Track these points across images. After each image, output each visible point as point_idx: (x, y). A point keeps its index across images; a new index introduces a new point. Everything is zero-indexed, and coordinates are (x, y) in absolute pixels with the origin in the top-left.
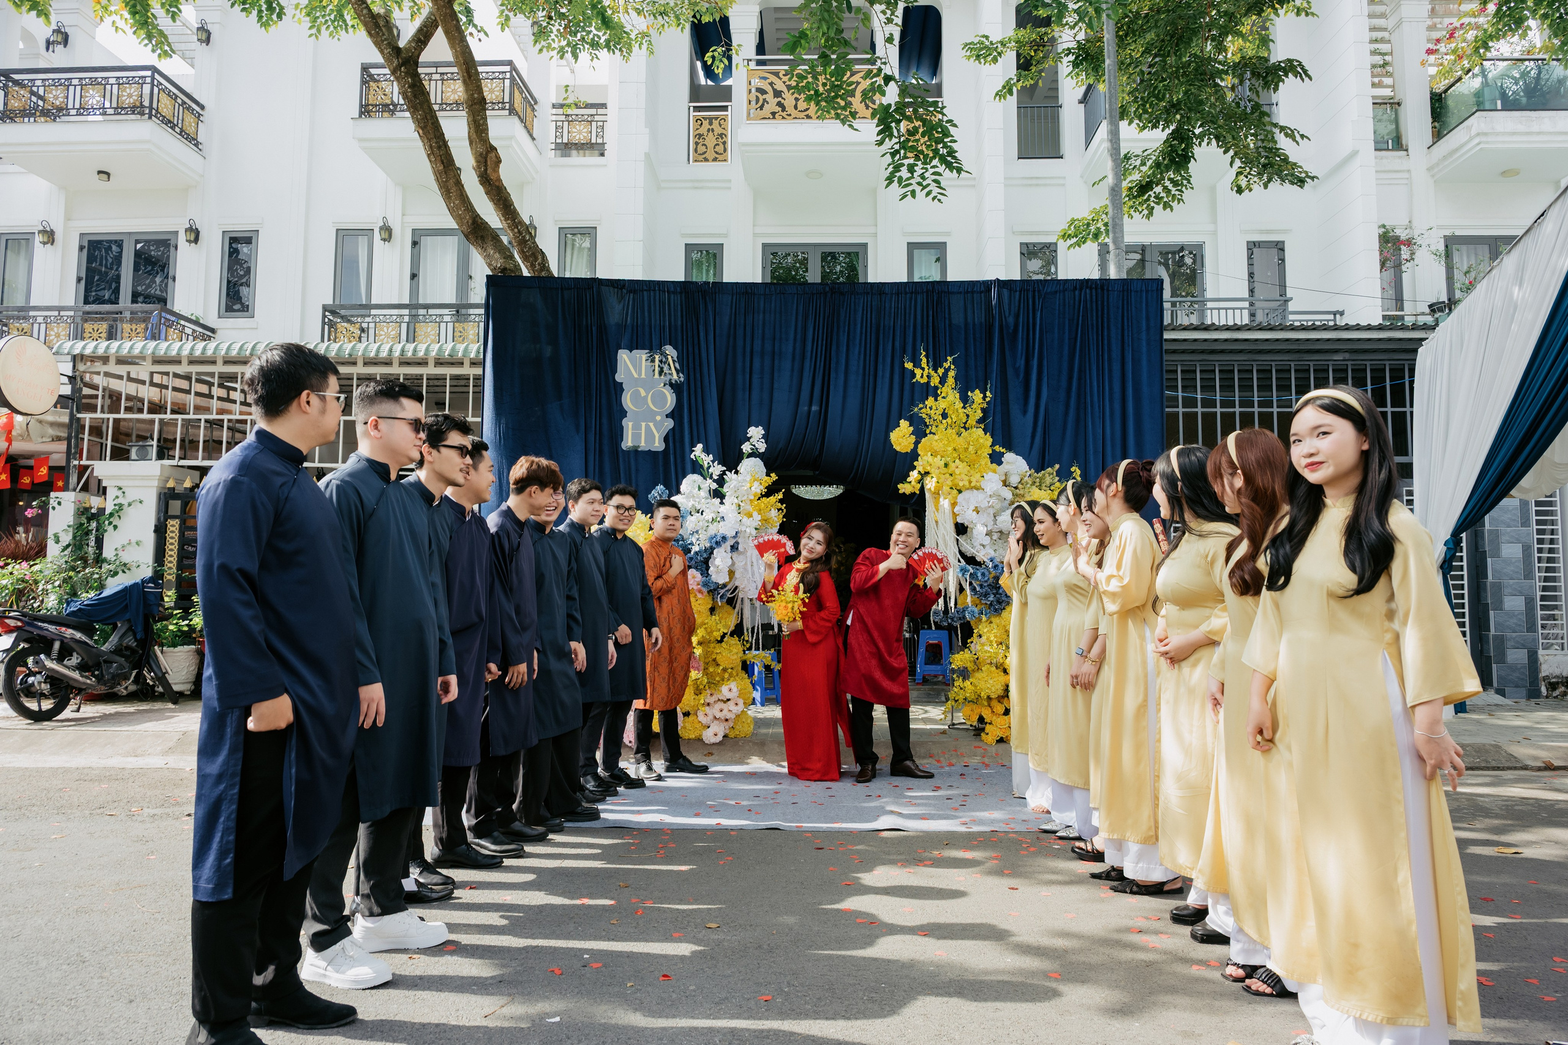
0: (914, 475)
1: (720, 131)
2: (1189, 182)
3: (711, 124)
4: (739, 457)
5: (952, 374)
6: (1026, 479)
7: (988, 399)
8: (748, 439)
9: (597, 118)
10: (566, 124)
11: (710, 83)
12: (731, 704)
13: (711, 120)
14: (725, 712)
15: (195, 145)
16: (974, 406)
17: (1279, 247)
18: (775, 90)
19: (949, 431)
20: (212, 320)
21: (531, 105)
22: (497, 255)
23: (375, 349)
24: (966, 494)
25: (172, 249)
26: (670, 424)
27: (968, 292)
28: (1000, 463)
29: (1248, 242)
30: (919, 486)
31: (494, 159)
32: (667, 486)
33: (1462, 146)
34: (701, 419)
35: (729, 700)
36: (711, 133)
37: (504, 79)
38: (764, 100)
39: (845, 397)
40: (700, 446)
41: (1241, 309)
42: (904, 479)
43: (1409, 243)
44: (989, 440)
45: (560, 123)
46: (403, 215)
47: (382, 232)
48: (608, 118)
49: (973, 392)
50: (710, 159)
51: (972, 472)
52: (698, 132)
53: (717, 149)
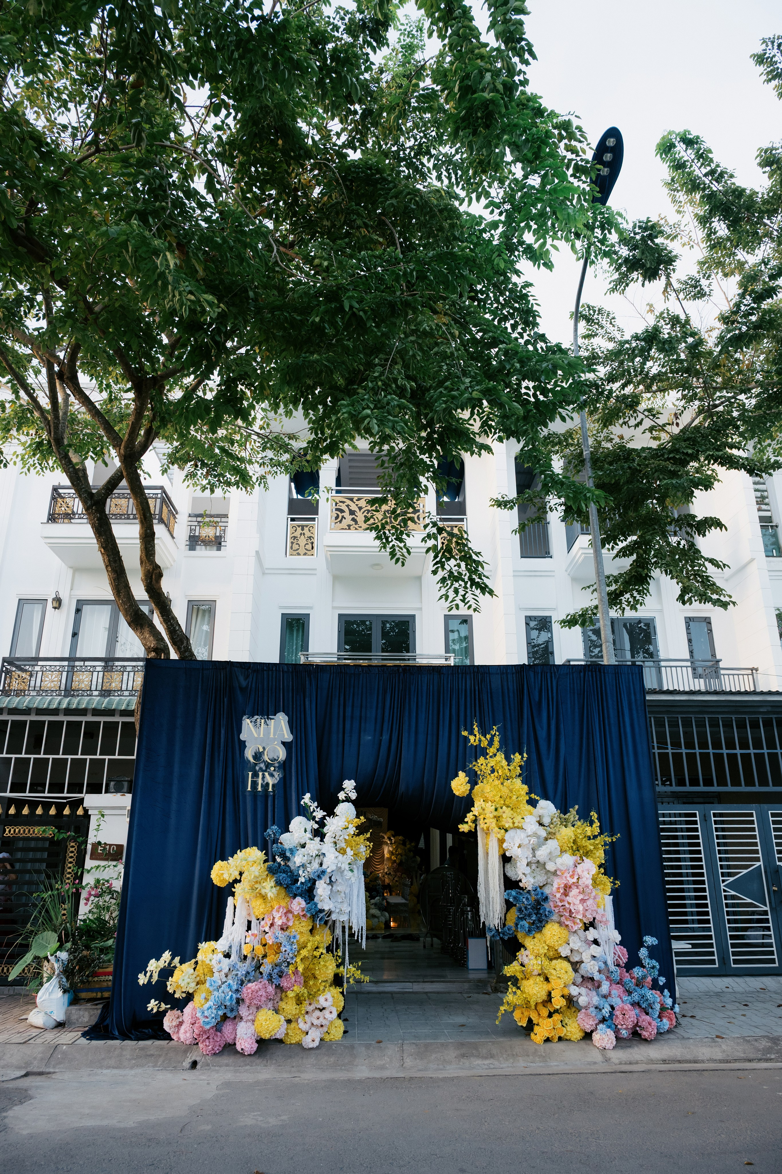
0: (470, 817)
1: (309, 534)
2: (648, 591)
3: (303, 529)
5: (496, 738)
6: (555, 819)
7: (525, 759)
8: (343, 789)
10: (198, 528)
11: (300, 497)
12: (326, 1013)
13: (303, 527)
14: (321, 1019)
16: (515, 764)
17: (708, 621)
18: (350, 510)
19: (495, 780)
21: (173, 515)
23: (47, 703)
24: (511, 833)
26: (281, 773)
27: (503, 674)
28: (535, 806)
29: (685, 618)
30: (473, 825)
31: (158, 574)
32: (279, 825)
35: (324, 1009)
36: (302, 536)
37: (156, 498)
38: (343, 517)
40: (308, 796)
41: (687, 667)
42: (462, 820)
44: (526, 788)
45: (193, 527)
46: (71, 589)
47: (54, 603)
48: (229, 524)
49: (514, 754)
50: (302, 553)
51: (515, 815)
52: (293, 535)
53: (307, 547)
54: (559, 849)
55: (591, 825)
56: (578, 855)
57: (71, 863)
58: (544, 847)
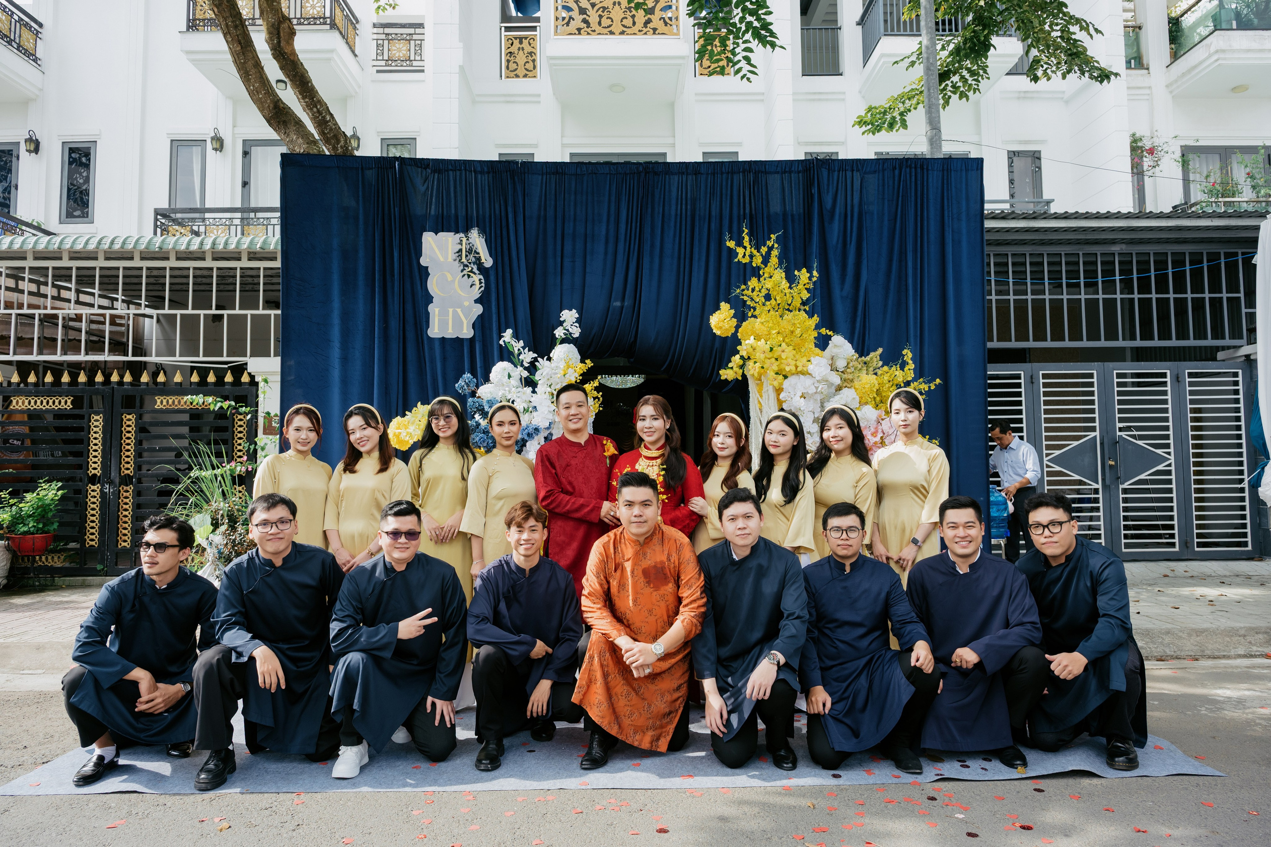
0: (736, 359)
1: (530, 49)
2: (985, 72)
3: (521, 43)
4: (552, 343)
5: (775, 253)
6: (853, 363)
7: (814, 279)
8: (561, 323)
9: (415, 37)
10: (386, 42)
11: (520, 15)
13: (521, 39)
15: (33, 60)
16: (800, 286)
17: (1036, 157)
18: (580, 8)
19: (772, 312)
20: (53, 224)
21: (352, 23)
22: (300, 141)
23: (185, 242)
24: (792, 380)
25: (14, 159)
26: (479, 309)
27: (785, 172)
28: (826, 347)
29: (1009, 152)
30: (741, 371)
31: (287, 30)
32: (474, 373)
33: (1201, 63)
34: (510, 305)
36: (521, 52)
38: (571, 18)
39: (660, 281)
40: (509, 332)
42: (724, 363)
43: (1151, 151)
45: (380, 42)
46: (234, 127)
47: (214, 142)
48: (426, 37)
49: (799, 271)
50: (521, 75)
51: (798, 356)
52: (509, 50)
53: (527, 66)
54: (858, 399)
55: (902, 368)
56: (883, 409)
57: (240, 438)
58: (837, 398)
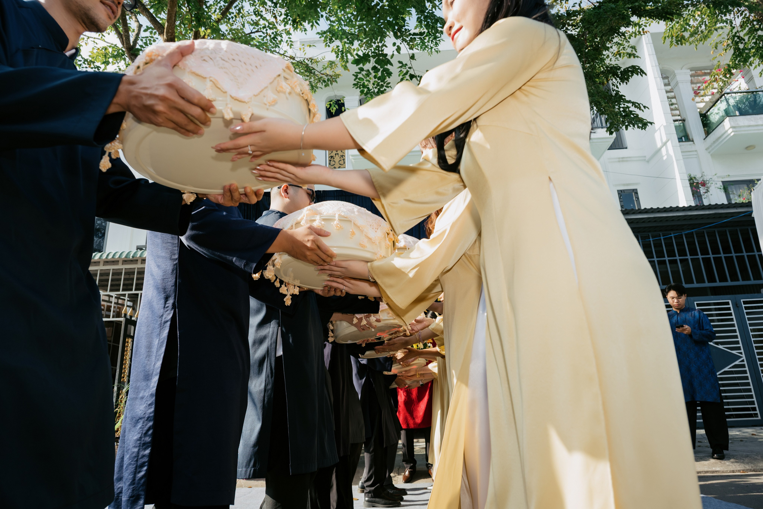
1: (342, 154)
17: (635, 192)
29: (618, 191)
43: (704, 184)
52: (330, 155)
53: (340, 162)
